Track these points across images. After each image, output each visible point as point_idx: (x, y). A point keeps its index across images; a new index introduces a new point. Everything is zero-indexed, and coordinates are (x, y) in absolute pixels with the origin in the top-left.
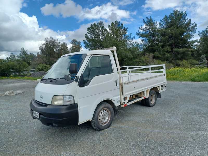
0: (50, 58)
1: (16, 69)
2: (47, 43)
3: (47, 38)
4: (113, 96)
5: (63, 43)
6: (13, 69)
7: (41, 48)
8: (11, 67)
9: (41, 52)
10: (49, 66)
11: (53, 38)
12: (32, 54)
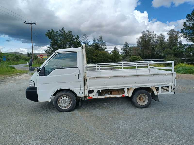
0: (145, 50)
1: (112, 59)
2: (143, 36)
3: (144, 32)
4: (74, 87)
5: (160, 35)
6: (111, 59)
7: (138, 42)
8: (109, 58)
9: (138, 44)
10: (140, 57)
11: (149, 31)
12: (134, 46)
